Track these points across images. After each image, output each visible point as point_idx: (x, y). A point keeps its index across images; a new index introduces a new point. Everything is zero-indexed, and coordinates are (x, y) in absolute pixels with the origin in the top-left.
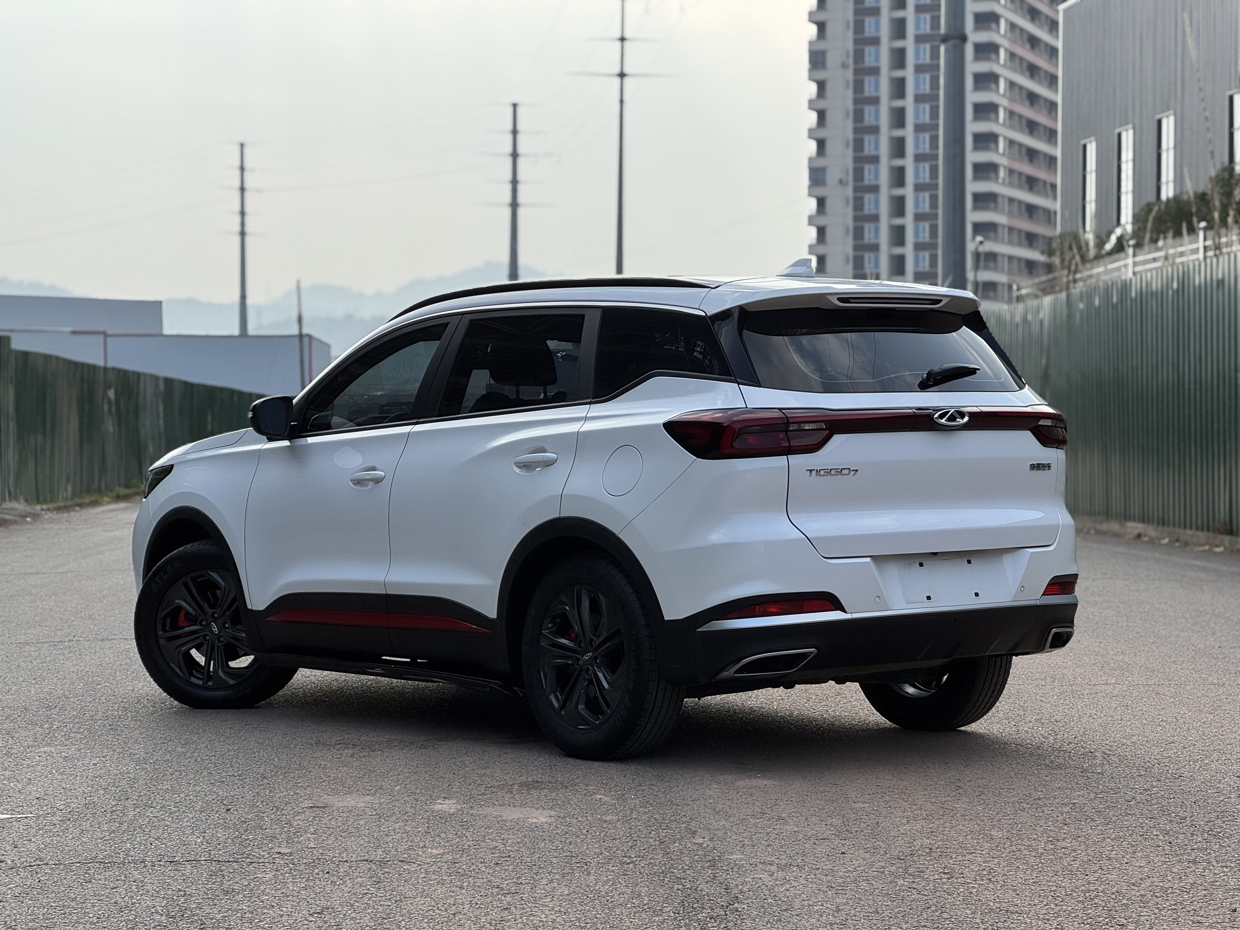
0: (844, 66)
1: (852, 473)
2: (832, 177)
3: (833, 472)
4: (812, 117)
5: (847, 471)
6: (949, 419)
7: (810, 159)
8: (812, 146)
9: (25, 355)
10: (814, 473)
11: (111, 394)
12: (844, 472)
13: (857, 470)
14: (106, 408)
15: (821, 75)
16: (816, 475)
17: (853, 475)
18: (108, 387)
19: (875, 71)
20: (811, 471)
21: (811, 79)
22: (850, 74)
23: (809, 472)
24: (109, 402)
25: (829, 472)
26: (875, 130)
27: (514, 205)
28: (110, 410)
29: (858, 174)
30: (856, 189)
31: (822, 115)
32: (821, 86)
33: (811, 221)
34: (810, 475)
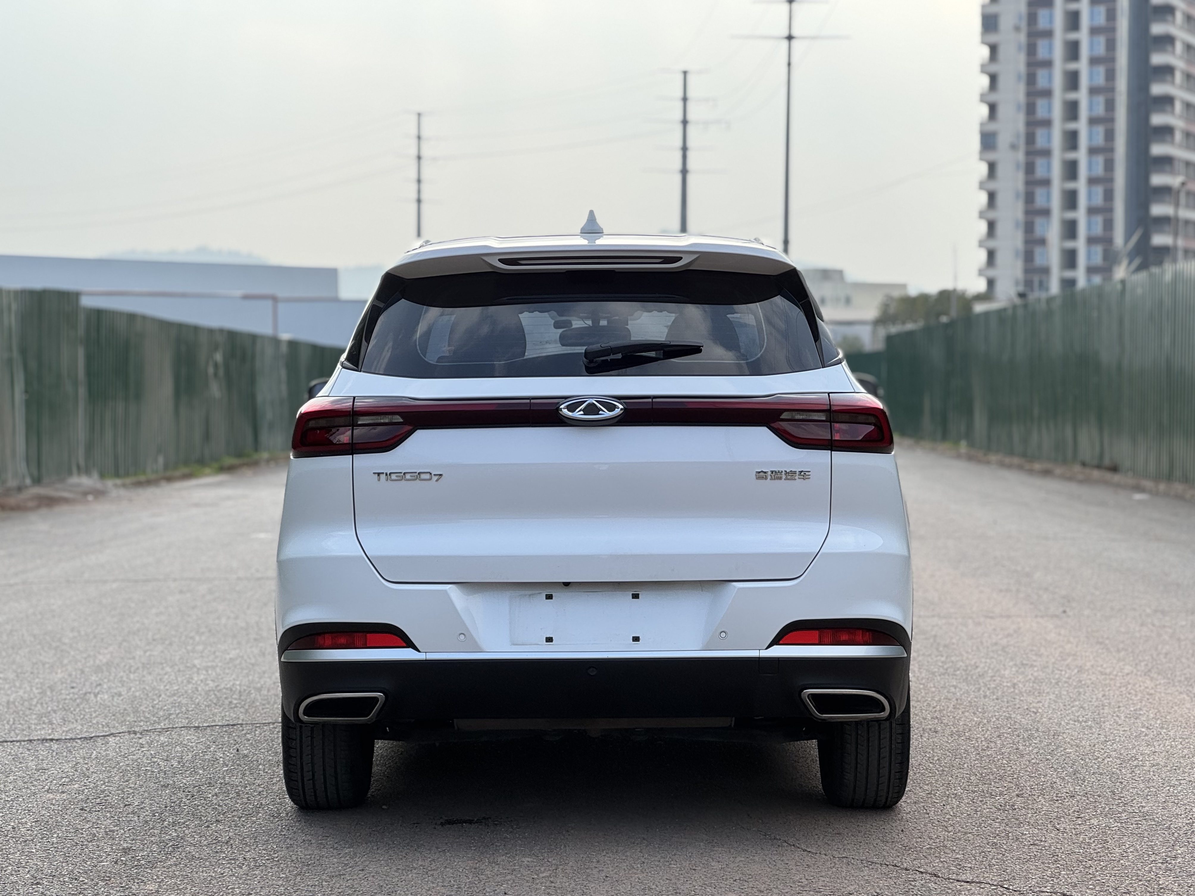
0: (1017, 29)
1: (435, 478)
2: (1004, 140)
3: (408, 476)
4: (985, 81)
5: (427, 476)
6: (586, 411)
7: (982, 124)
8: (984, 110)
9: (98, 314)
10: (383, 477)
11: (219, 357)
12: (423, 476)
13: (441, 475)
14: (211, 370)
15: (993, 38)
16: (387, 480)
17: (437, 480)
18: (216, 348)
19: (1048, 34)
20: (379, 474)
21: (983, 42)
22: (1022, 38)
23: (377, 475)
24: (216, 365)
25: (402, 476)
26: (1047, 93)
27: (684, 172)
28: (216, 375)
29: (1030, 138)
30: (1028, 153)
31: (993, 79)
32: (994, 49)
33: (982, 186)
34: (379, 480)
